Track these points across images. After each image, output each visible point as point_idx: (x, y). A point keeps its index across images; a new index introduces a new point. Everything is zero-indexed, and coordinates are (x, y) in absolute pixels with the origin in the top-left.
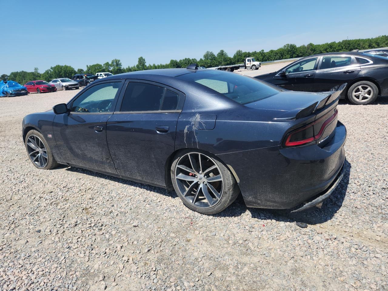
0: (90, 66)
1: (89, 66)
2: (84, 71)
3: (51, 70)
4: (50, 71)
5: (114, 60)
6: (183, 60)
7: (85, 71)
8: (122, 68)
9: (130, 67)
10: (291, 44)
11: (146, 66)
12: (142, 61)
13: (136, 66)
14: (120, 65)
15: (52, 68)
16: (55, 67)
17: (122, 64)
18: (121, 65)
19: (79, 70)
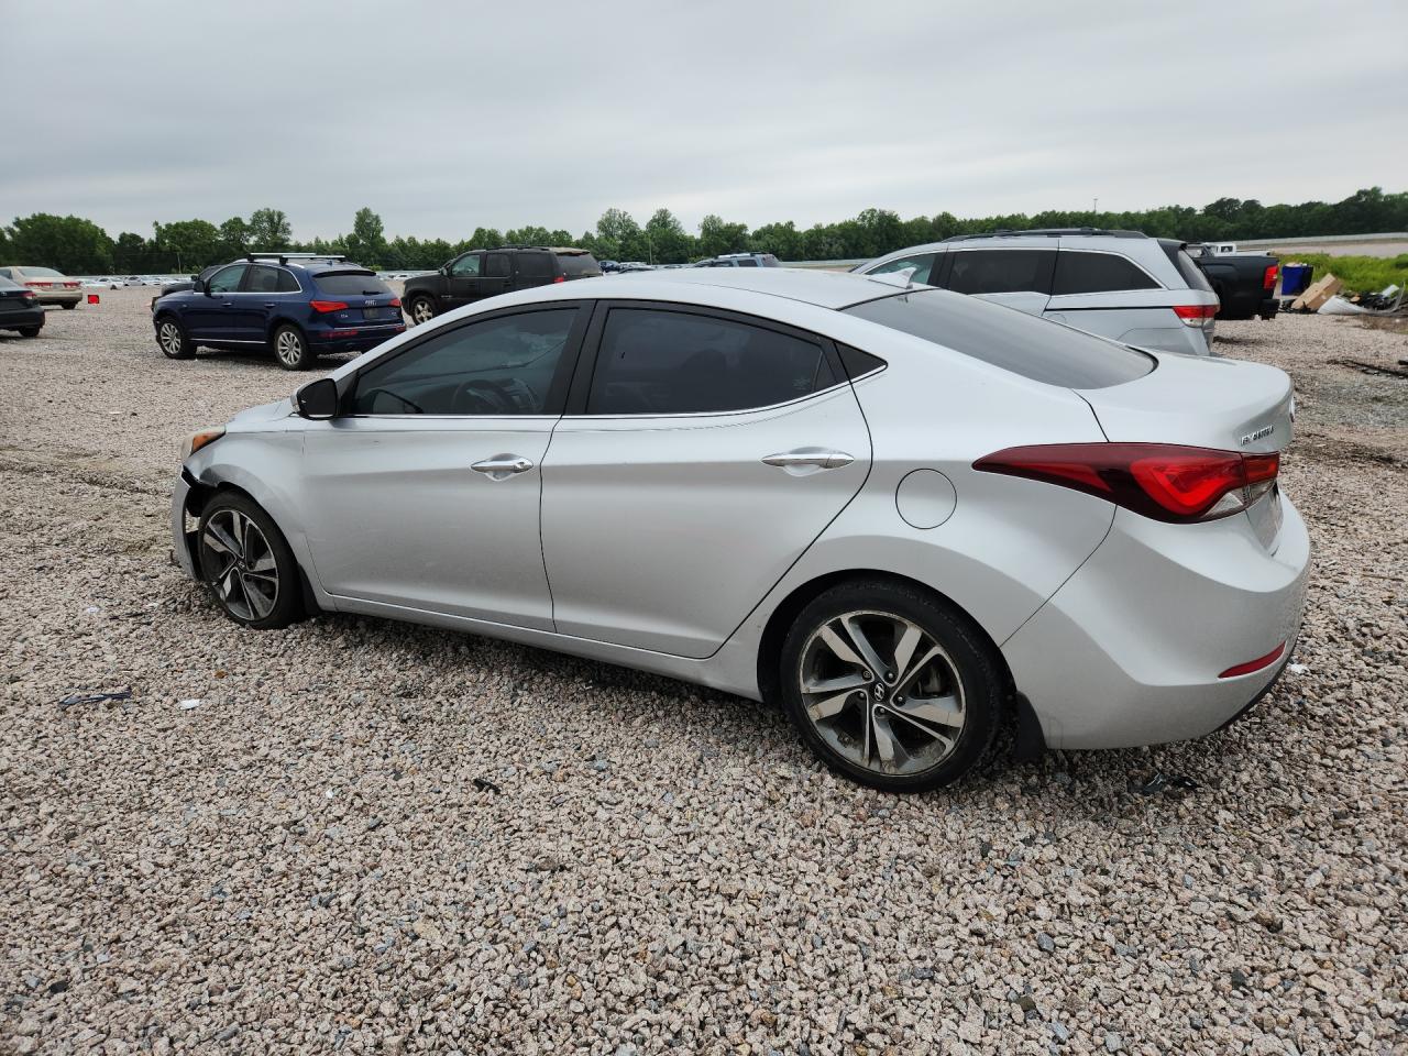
0: (168, 226)
1: (164, 227)
2: (142, 240)
3: (17, 229)
4: (11, 231)
5: (259, 212)
6: (520, 231)
7: (146, 241)
8: (292, 243)
9: (323, 242)
10: (883, 209)
11: (383, 240)
12: (367, 224)
13: (344, 239)
14: (285, 230)
15: (18, 223)
16: (27, 220)
17: (290, 228)
18: (289, 233)
19: (123, 237)
